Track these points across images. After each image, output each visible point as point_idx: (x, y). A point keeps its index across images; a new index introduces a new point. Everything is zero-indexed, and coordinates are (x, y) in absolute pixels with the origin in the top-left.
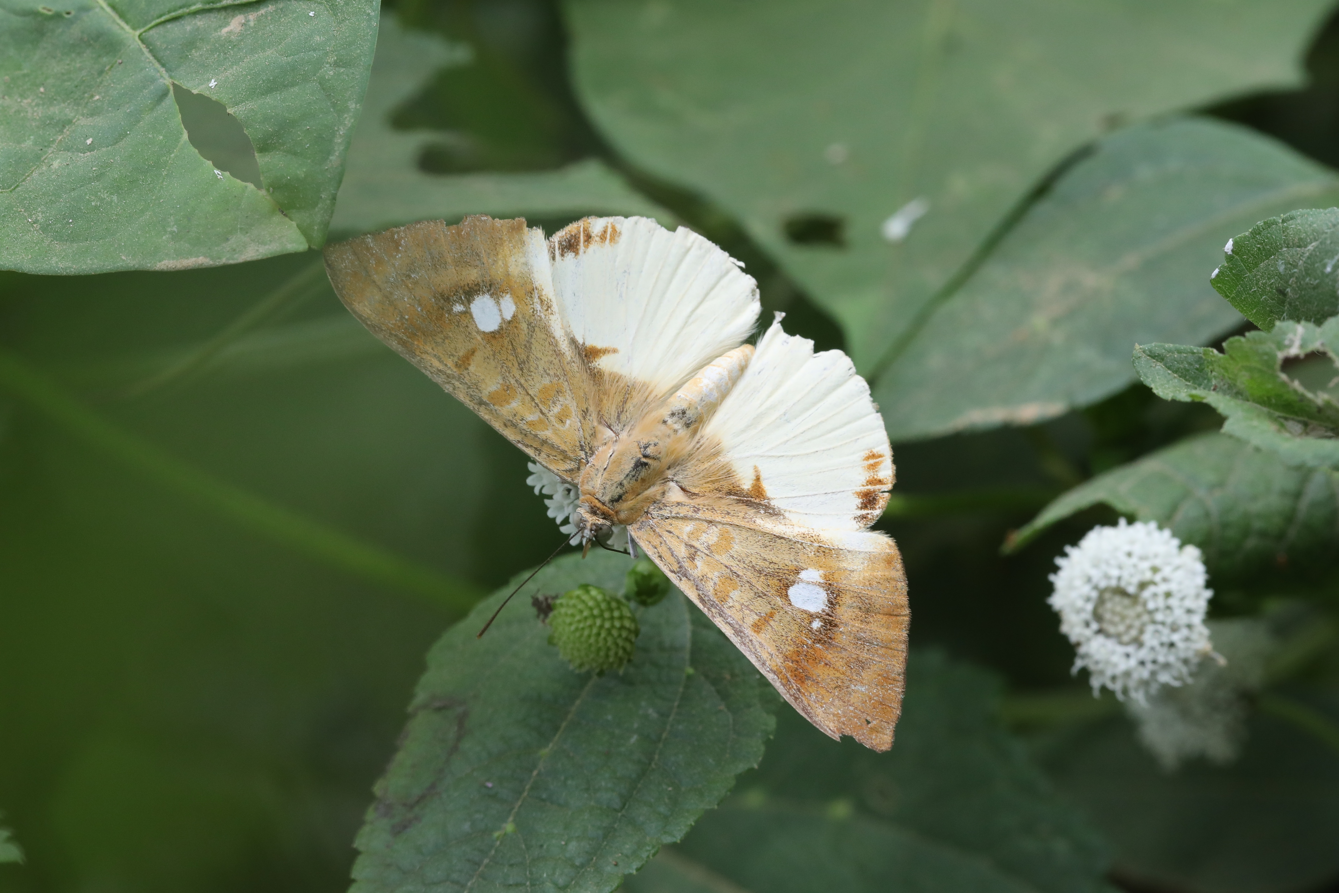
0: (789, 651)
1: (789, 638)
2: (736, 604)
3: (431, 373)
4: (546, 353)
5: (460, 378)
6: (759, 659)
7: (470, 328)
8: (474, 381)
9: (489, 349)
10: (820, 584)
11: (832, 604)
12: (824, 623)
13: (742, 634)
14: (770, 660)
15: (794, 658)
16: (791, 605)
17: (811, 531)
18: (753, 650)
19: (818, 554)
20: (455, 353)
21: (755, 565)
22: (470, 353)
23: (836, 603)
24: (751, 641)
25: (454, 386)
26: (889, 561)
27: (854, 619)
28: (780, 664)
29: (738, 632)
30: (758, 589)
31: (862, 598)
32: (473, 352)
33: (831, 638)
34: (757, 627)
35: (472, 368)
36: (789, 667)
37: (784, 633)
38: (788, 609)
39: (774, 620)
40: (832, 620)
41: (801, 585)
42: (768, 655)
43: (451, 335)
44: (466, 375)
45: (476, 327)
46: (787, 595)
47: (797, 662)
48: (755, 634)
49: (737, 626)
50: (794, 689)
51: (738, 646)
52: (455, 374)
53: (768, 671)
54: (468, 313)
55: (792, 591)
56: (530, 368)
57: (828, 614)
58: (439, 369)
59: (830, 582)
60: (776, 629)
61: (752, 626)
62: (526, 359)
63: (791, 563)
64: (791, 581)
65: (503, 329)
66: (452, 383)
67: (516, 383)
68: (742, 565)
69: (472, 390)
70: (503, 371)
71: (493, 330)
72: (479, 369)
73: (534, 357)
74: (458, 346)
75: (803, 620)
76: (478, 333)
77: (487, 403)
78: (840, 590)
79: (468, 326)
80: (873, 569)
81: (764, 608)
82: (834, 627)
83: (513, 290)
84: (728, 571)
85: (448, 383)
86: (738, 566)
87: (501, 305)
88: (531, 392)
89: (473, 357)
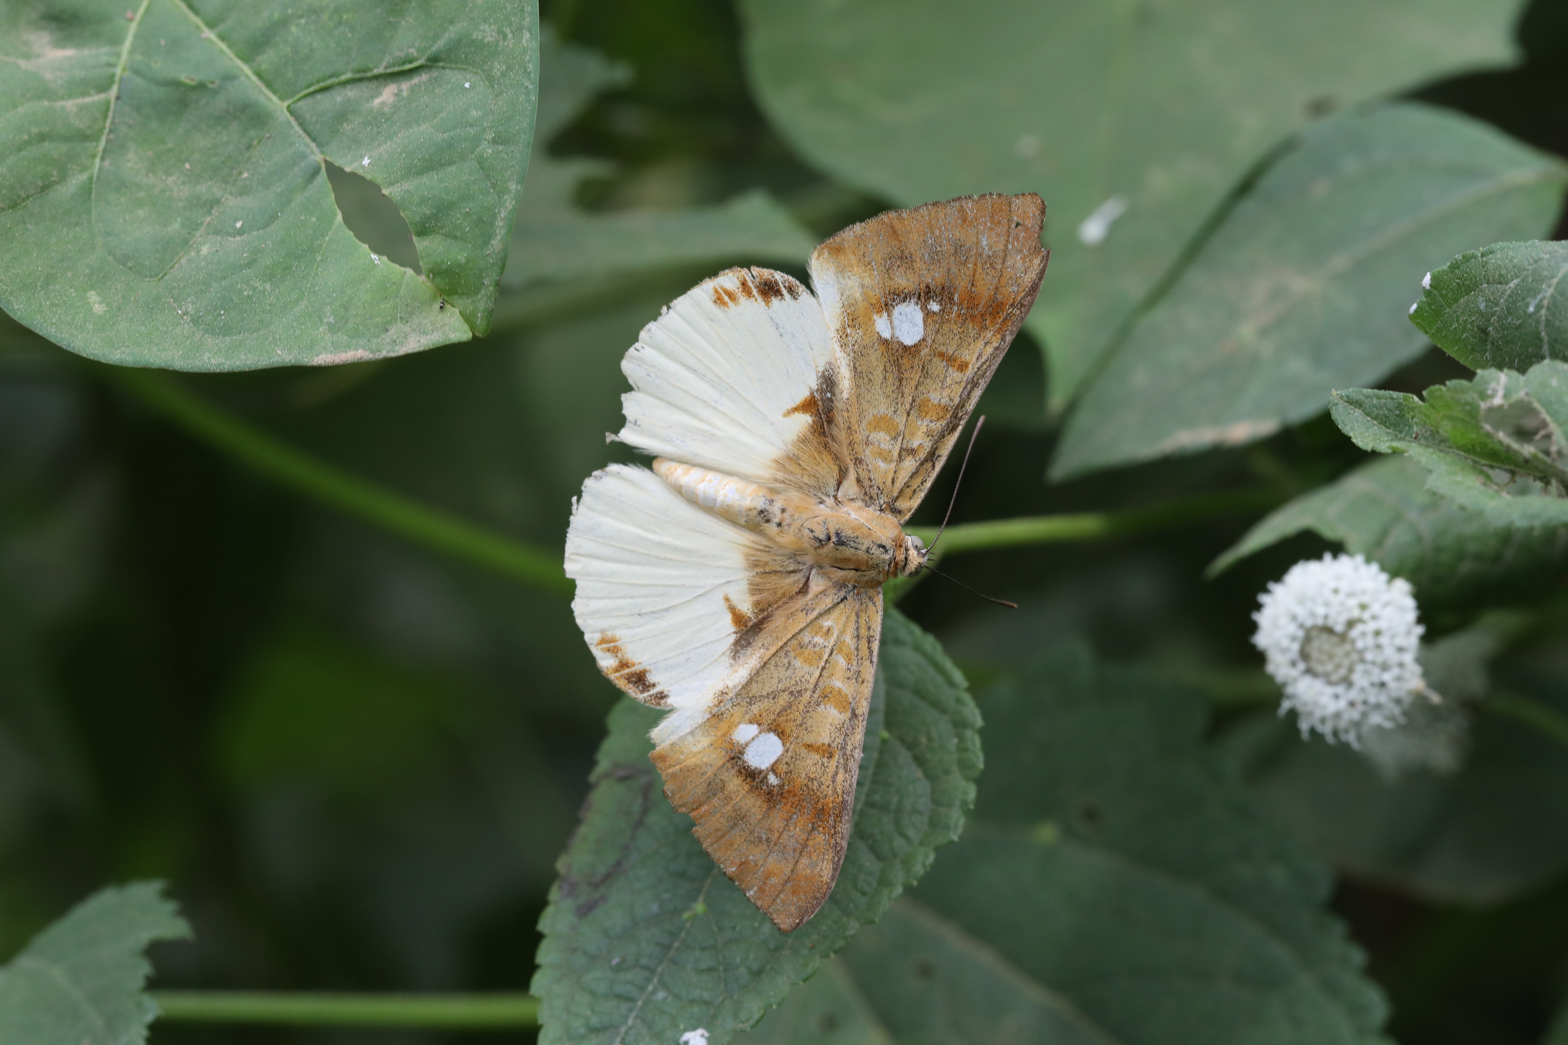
0: (973, 326)
1: (960, 330)
2: (944, 394)
3: (852, 778)
5: (842, 749)
7: (786, 760)
8: (838, 733)
9: (797, 732)
10: (889, 315)
11: (904, 297)
12: (929, 299)
13: (974, 379)
14: (991, 343)
15: (979, 320)
16: (924, 340)
17: (835, 339)
18: (988, 363)
19: (857, 326)
20: (819, 764)
21: (895, 387)
22: (811, 749)
23: (902, 293)
24: (979, 369)
25: (852, 750)
26: (838, 251)
28: (992, 332)
29: (975, 384)
30: (920, 377)
31: (887, 268)
32: (809, 747)
33: (943, 288)
34: (962, 367)
35: (825, 740)
36: (991, 322)
37: (957, 338)
38: (928, 341)
39: (947, 352)
40: (924, 292)
41: (898, 333)
42: (987, 347)
43: (804, 775)
44: (836, 743)
45: (782, 755)
46: (915, 346)
47: (981, 316)
48: (970, 366)
49: (969, 386)
51: (988, 380)
52: (840, 755)
54: (773, 769)
55: (909, 341)
56: (793, 686)
57: (918, 298)
58: (844, 771)
59: (883, 305)
60: (955, 346)
61: (962, 372)
62: (787, 693)
63: (878, 351)
64: (898, 346)
65: (770, 729)
66: (851, 754)
67: (816, 692)
68: (900, 400)
69: (847, 731)
70: (810, 710)
71: (776, 738)
72: (823, 734)
73: (780, 686)
74: (810, 763)
75: (935, 322)
76: (787, 751)
77: (850, 711)
78: (888, 293)
79: (787, 763)
80: (851, 266)
81: (938, 365)
82: (929, 288)
83: (725, 735)
84: (912, 412)
85: (853, 757)
86: (902, 404)
87: (747, 740)
88: (817, 673)
89: (813, 745)
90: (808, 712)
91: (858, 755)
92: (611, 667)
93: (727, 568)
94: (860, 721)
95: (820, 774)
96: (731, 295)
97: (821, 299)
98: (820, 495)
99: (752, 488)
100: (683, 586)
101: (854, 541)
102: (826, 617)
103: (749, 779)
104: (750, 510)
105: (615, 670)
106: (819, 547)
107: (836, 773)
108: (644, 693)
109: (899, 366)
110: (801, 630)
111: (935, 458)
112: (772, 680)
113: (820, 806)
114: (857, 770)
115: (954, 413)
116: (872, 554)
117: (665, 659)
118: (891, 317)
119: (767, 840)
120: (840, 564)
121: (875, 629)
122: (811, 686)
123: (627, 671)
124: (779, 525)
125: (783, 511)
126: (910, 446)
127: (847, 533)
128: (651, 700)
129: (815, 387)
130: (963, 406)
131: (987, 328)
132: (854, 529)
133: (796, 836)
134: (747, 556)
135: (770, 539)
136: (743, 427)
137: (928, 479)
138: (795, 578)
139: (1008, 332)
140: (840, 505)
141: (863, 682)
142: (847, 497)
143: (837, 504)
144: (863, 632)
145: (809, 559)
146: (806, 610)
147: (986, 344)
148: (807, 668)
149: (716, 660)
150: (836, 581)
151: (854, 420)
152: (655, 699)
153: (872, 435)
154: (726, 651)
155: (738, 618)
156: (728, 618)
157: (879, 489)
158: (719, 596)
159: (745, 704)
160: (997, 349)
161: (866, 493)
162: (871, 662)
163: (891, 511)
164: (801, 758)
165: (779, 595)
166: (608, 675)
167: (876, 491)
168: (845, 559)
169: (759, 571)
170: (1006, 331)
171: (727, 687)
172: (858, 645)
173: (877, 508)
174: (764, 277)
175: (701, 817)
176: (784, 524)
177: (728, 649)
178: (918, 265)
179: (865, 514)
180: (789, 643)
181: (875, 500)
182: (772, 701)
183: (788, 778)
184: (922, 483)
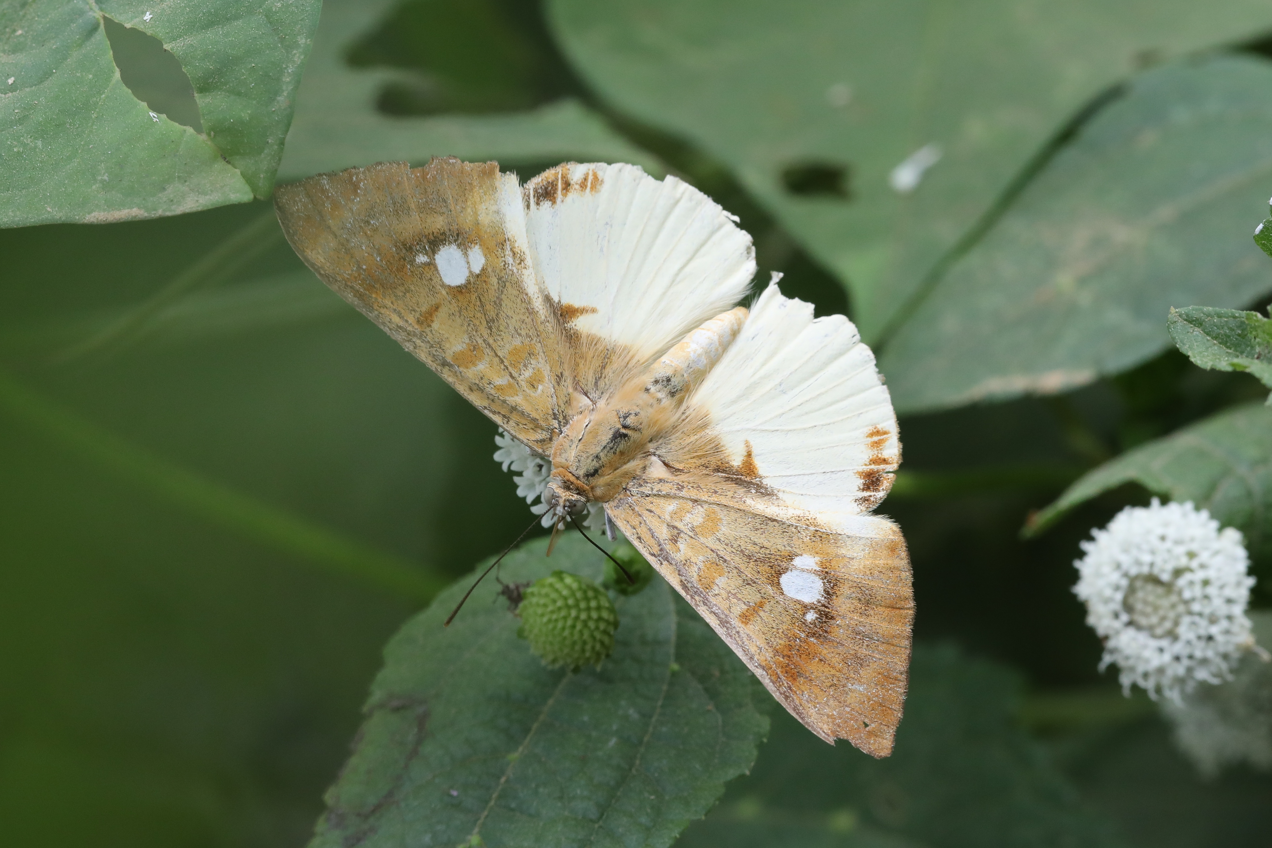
0: (780, 644)
1: (780, 631)
2: (723, 592)
3: (390, 329)
4: (518, 311)
5: (421, 335)
6: (747, 653)
7: (435, 281)
8: (437, 340)
9: (455, 305)
10: (815, 572)
11: (828, 594)
12: (819, 615)
13: (728, 625)
14: (759, 654)
15: (785, 653)
16: (783, 594)
17: (807, 514)
18: (740, 643)
19: (814, 539)
20: (416, 308)
21: (744, 549)
22: (434, 308)
23: (833, 593)
24: (738, 632)
25: (415, 344)
26: (892, 549)
27: (853, 611)
28: (769, 659)
29: (724, 623)
30: (747, 576)
31: (862, 588)
32: (437, 308)
33: (826, 632)
34: (745, 618)
35: (435, 325)
36: (780, 662)
37: (774, 625)
38: (780, 598)
39: (764, 611)
40: (829, 612)
41: (795, 573)
42: (756, 649)
43: (413, 289)
44: (429, 333)
45: (441, 280)
46: (779, 584)
47: (789, 657)
48: (743, 626)
49: (723, 616)
50: (785, 687)
51: (723, 638)
52: (416, 331)
53: (757, 667)
54: (432, 264)
55: (784, 579)
56: (499, 326)
57: (823, 606)
58: (399, 325)
59: (827, 570)
60: (766, 620)
61: (740, 616)
62: (495, 316)
63: (784, 548)
64: (783, 568)
66: (413, 341)
68: (730, 549)
69: (435, 349)
70: (470, 329)
71: (460, 284)
72: (443, 327)
75: (796, 611)
76: (441, 288)
77: (452, 363)
78: (837, 579)
79: (431, 279)
80: (874, 557)
81: (754, 597)
82: (830, 619)
83: (482, 241)
84: (714, 555)
85: (409, 341)
86: (725, 549)
87: (469, 257)
88: (500, 354)
89: (436, 313)
91: (408, 347)
94: (437, 366)
95: (407, 304)
96: (878, 445)
101: (612, 449)
103: (432, 238)
105: (565, 174)
106: (619, 414)
107: (401, 317)
111: (661, 559)
112: (513, 310)
113: (379, 286)
115: (702, 592)
126: (681, 540)
129: (766, 482)
130: (705, 605)
131: (775, 656)
141: (471, 389)
148: (509, 347)
153: (702, 510)
155: (570, 311)
156: (574, 303)
158: (600, 305)
159: (503, 275)
160: (751, 657)
164: (429, 294)
169: (609, 353)
174: (885, 482)
177: (549, 290)
182: (493, 300)
183: (416, 273)
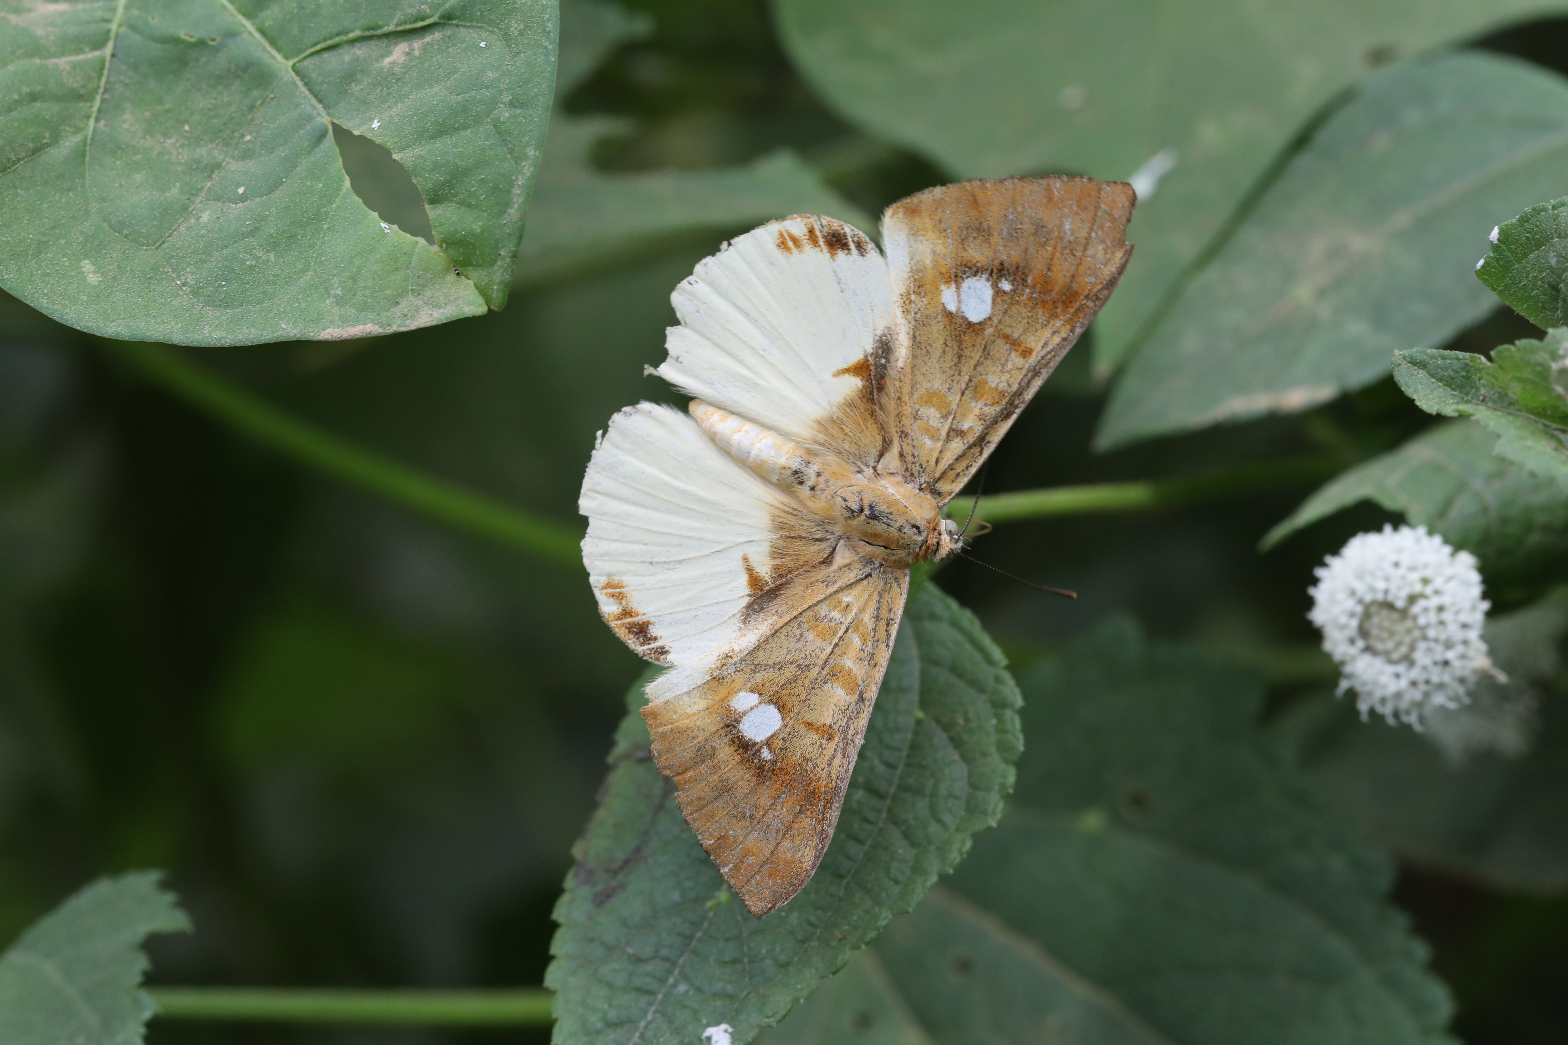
0: (1043, 312)
1: (1029, 314)
2: (1003, 378)
5: (843, 732)
7: (783, 735)
8: (841, 716)
9: (799, 708)
10: (958, 288)
11: (976, 271)
12: (1001, 277)
13: (1036, 368)
14: (1059, 331)
15: (1050, 307)
16: (990, 318)
17: (897, 304)
18: (1053, 353)
19: (922, 293)
20: (818, 745)
21: (953, 363)
22: (810, 727)
23: (974, 266)
24: (1043, 358)
25: (854, 734)
26: (913, 212)
28: (1061, 322)
29: (1036, 373)
30: (981, 357)
31: (963, 236)
32: (809, 725)
33: (1017, 268)
34: (1026, 353)
35: (827, 721)
37: (1024, 322)
38: (995, 320)
39: (1012, 334)
40: (997, 269)
41: (964, 308)
42: (1055, 336)
43: (799, 753)
44: (838, 725)
45: (779, 729)
46: (980, 323)
47: (1054, 302)
48: (1034, 354)
49: (1030, 375)
51: (1051, 371)
52: (841, 738)
54: (767, 743)
55: (974, 318)
57: (990, 274)
58: (842, 757)
59: (953, 276)
60: (1021, 330)
61: (1024, 358)
62: (794, 666)
63: (941, 323)
64: (962, 321)
65: (771, 700)
66: (852, 739)
67: (825, 669)
68: (956, 378)
69: (851, 714)
70: (816, 686)
71: (776, 711)
72: (826, 714)
73: (788, 657)
74: (808, 742)
75: (1004, 302)
76: (786, 726)
77: (858, 693)
78: (959, 264)
79: (783, 739)
80: (925, 230)
81: (1001, 347)
82: (1003, 266)
83: (723, 700)
84: (967, 392)
85: (854, 742)
86: (958, 382)
87: (746, 709)
88: (829, 650)
89: (814, 724)
90: (813, 688)
91: (859, 741)
92: (613, 613)
93: (751, 526)
94: (867, 706)
95: (817, 755)
96: (795, 241)
97: (889, 260)
98: (859, 464)
99: (789, 446)
100: (701, 539)
101: (887, 517)
102: (847, 592)
103: (741, 751)
104: (785, 468)
105: (616, 618)
106: (850, 518)
107: (833, 757)
108: (644, 645)
109: (960, 342)
110: (819, 602)
111: (984, 444)
112: (780, 650)
113: (811, 789)
114: (856, 757)
115: (1010, 399)
116: (905, 533)
117: (671, 613)
118: (959, 290)
119: (750, 817)
120: (870, 538)
121: (896, 612)
122: (822, 662)
123: (630, 620)
124: (812, 489)
125: (819, 474)
126: (960, 427)
127: (882, 507)
128: (650, 654)
129: (870, 350)
130: (1021, 394)
131: (1057, 317)
132: (889, 504)
133: (782, 816)
134: (774, 517)
135: (801, 502)
136: (789, 380)
137: (974, 464)
138: (820, 547)
139: (1078, 324)
140: (878, 477)
141: (875, 666)
142: (887, 470)
143: (875, 476)
144: (884, 613)
145: (838, 529)
146: (826, 582)
147: (1054, 333)
148: (819, 643)
149: (724, 622)
150: (863, 557)
151: (906, 390)
152: (654, 653)
153: (922, 410)
154: (737, 614)
155: (755, 581)
156: (744, 579)
157: (922, 467)
158: (738, 554)
159: (748, 671)
160: (1064, 339)
161: (907, 469)
162: (887, 646)
163: (931, 492)
164: (799, 736)
165: (801, 563)
166: (608, 621)
167: (918, 468)
168: (875, 534)
169: (784, 534)
170: (1076, 322)
171: (733, 650)
172: (876, 626)
173: (916, 486)
174: (833, 228)
175: (685, 783)
176: (817, 488)
177: (739, 612)
178: (993, 240)
179: (903, 490)
180: (804, 614)
181: (916, 478)
182: (778, 672)
183: (782, 755)
184: (967, 468)
